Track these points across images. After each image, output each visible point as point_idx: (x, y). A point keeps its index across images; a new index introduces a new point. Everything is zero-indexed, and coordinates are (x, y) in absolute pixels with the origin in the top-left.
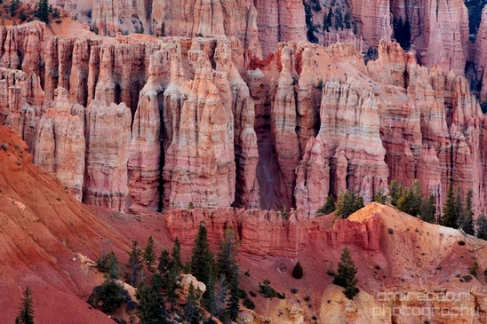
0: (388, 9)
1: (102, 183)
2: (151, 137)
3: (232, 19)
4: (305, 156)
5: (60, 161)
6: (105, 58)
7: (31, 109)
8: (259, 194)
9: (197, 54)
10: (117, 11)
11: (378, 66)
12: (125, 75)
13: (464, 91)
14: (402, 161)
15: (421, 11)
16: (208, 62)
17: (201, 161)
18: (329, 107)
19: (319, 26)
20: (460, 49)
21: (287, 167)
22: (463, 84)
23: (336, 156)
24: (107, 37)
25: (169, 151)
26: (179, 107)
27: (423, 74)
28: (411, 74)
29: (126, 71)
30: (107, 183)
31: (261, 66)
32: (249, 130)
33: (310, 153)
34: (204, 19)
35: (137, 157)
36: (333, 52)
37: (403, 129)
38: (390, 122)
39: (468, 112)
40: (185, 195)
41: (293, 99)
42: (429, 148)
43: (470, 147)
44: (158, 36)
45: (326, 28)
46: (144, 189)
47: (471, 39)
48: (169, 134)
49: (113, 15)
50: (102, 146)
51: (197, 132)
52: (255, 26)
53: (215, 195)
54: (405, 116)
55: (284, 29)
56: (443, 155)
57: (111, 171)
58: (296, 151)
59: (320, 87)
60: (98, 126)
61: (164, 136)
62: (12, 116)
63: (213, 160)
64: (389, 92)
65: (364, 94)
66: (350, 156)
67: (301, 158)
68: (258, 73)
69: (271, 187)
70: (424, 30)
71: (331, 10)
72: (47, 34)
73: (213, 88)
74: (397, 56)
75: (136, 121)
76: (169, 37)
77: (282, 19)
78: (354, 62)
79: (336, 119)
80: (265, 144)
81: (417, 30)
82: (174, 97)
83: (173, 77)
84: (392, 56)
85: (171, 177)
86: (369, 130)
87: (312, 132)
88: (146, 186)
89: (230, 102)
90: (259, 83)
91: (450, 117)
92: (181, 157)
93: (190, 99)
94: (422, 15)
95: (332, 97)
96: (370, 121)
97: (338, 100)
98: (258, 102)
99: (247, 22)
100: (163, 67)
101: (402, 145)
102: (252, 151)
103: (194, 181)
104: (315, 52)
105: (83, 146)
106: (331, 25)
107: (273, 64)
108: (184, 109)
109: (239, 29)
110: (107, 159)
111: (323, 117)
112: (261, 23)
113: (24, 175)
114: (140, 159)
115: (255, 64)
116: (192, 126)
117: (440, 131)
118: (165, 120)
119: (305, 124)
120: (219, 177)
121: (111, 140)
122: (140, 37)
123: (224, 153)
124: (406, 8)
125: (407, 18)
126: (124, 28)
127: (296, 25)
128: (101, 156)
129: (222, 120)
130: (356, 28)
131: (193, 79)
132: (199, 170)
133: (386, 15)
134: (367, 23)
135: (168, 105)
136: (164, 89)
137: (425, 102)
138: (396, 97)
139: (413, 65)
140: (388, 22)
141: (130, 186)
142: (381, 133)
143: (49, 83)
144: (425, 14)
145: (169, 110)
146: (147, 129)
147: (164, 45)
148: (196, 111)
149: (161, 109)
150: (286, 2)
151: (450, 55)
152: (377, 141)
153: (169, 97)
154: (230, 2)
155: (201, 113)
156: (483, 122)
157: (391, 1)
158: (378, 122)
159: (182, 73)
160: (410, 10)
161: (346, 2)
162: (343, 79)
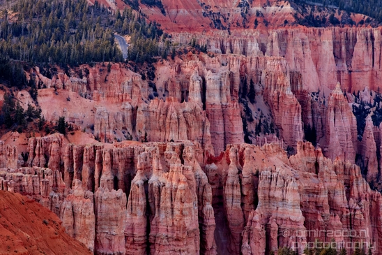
0: (300, 119)
1: (107, 246)
2: (140, 213)
3: (193, 129)
4: (248, 223)
5: (78, 231)
6: (106, 158)
7: (56, 195)
8: (217, 251)
9: (171, 154)
10: (112, 125)
11: (297, 159)
12: (121, 170)
13: (357, 175)
14: (316, 224)
15: (324, 120)
16: (179, 160)
17: (175, 228)
18: (264, 189)
19: (253, 132)
20: (352, 146)
21: (236, 232)
22: (357, 170)
23: (270, 223)
24: (107, 143)
25: (153, 222)
26: (160, 191)
27: (329, 164)
28: (321, 164)
29: (121, 167)
30: (110, 246)
31: (216, 162)
32: (209, 207)
33: (251, 221)
34: (173, 129)
35: (131, 227)
36: (265, 150)
37: (316, 203)
38: (307, 198)
39: (361, 189)
40: (165, 253)
41: (239, 184)
42: (335, 216)
43: (363, 214)
44: (142, 142)
45: (257, 133)
46: (136, 249)
47: (358, 138)
48: (153, 210)
49: (109, 128)
50: (106, 220)
51: (172, 209)
52: (209, 134)
53: (186, 252)
54: (317, 194)
55: (228, 135)
56: (344, 220)
57: (113, 237)
58: (242, 220)
59: (257, 175)
60: (104, 206)
61: (149, 212)
62: (43, 200)
63: (184, 228)
64: (305, 177)
65: (288, 178)
66: (279, 222)
67: (245, 225)
68: (213, 166)
69: (225, 246)
70: (326, 133)
71: (260, 121)
72: (65, 142)
73: (183, 178)
74: (310, 151)
75: (129, 202)
76: (150, 143)
77: (226, 128)
78: (281, 157)
79: (269, 197)
80: (219, 216)
81: (321, 133)
82: (155, 184)
83: (155, 170)
84: (306, 152)
85: (155, 241)
86: (292, 204)
87: (252, 206)
88: (138, 247)
89: (195, 187)
90: (214, 174)
91: (349, 194)
92: (162, 226)
93: (167, 186)
94: (324, 122)
95: (266, 182)
96: (293, 198)
97: (270, 183)
98: (214, 187)
99: (203, 130)
100: (147, 164)
101: (317, 215)
102: (211, 221)
103: (171, 243)
104: (253, 151)
105: (93, 220)
106: (260, 131)
107: (224, 160)
108: (163, 192)
109: (198, 136)
110: (110, 229)
111: (260, 195)
112: (212, 131)
113: (60, 241)
114: (133, 229)
115: (211, 160)
116: (169, 204)
117: (342, 203)
118: (150, 201)
119: (247, 202)
120: (188, 239)
121: (112, 216)
122: (130, 143)
123: (191, 222)
124: (313, 118)
125: (314, 125)
126: (118, 137)
127: (236, 132)
128: (106, 227)
129: (190, 200)
130: (278, 133)
131: (168, 171)
132: (175, 235)
133: (299, 123)
134: (286, 129)
135: (152, 190)
136: (148, 179)
137: (332, 183)
138: (310, 181)
139: (321, 158)
140: (301, 128)
141: (126, 247)
142: (301, 206)
143: (67, 177)
144: (326, 121)
145: (152, 193)
146: (137, 208)
147: (147, 148)
148: (171, 194)
149: (146, 193)
150: (229, 116)
151: (345, 150)
152: (299, 211)
153: (152, 184)
154: (191, 117)
155: (175, 195)
156: (371, 196)
157: (302, 113)
158: (298, 198)
159: (161, 168)
160: (315, 119)
161: (271, 115)
162: (273, 169)
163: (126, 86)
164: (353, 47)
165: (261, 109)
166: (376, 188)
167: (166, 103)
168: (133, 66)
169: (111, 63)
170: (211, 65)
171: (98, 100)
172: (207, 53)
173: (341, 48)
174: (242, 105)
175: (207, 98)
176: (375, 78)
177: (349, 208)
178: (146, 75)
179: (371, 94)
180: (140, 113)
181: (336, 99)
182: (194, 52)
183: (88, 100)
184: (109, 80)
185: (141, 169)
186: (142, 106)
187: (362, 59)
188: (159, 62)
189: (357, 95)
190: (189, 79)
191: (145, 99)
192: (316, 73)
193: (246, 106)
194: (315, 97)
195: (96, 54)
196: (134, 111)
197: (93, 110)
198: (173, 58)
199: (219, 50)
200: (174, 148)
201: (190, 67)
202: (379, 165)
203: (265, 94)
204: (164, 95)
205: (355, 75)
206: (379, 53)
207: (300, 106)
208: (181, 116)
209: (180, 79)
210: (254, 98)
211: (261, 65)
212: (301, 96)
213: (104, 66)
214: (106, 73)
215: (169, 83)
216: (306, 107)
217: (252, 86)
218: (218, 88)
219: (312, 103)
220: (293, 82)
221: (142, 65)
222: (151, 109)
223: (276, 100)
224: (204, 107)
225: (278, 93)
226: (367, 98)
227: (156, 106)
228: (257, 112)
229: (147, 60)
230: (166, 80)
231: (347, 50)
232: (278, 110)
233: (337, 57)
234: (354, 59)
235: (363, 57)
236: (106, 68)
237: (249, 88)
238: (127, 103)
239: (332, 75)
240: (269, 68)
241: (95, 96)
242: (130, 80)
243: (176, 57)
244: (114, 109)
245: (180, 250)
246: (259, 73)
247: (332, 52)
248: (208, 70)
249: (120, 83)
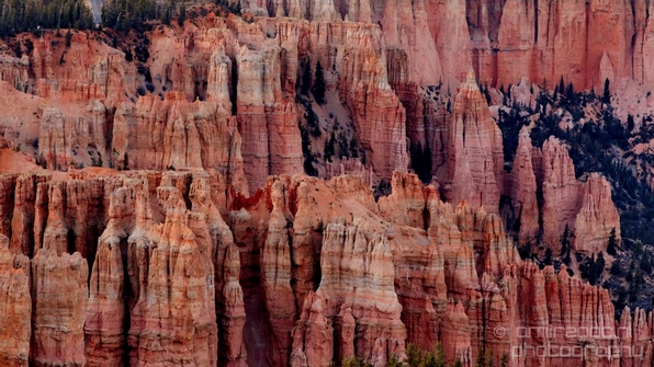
0: (404, 133)
1: (53, 351)
2: (112, 294)
3: (211, 148)
4: (303, 315)
6: (55, 198)
8: (247, 362)
9: (168, 192)
10: (69, 139)
11: (391, 203)
12: (80, 218)
13: (497, 232)
14: (423, 319)
15: (445, 135)
16: (182, 202)
17: (174, 322)
18: (332, 254)
19: (319, 155)
20: (493, 180)
21: (281, 329)
22: (497, 224)
23: (341, 314)
24: (57, 172)
25: (136, 310)
26: (147, 257)
27: (447, 212)
28: (433, 212)
29: (80, 213)
30: (58, 352)
31: (247, 204)
32: (234, 284)
33: (309, 311)
34: (177, 148)
35: (96, 319)
36: (335, 187)
37: (423, 280)
38: (407, 271)
39: (503, 257)
40: (156, 364)
41: (287, 245)
42: (456, 303)
43: (507, 301)
44: (120, 169)
45: (327, 157)
46: (105, 358)
47: (506, 167)
48: (135, 290)
49: (65, 144)
50: (52, 306)
51: (169, 287)
52: (239, 156)
53: (192, 364)
54: (426, 264)
55: (275, 160)
56: (473, 311)
57: (64, 336)
58: (292, 309)
59: (320, 230)
60: (48, 282)
61: (128, 293)
63: (190, 322)
64: (405, 234)
65: (375, 236)
66: (358, 314)
67: (297, 317)
68: (244, 213)
69: (262, 354)
70: (448, 158)
71: (333, 135)
73: (188, 233)
74: (414, 190)
75: (94, 274)
76: (133, 171)
77: (273, 147)
78: (362, 199)
79: (341, 269)
80: (253, 301)
81: (439, 158)
82: (140, 244)
83: (139, 220)
84: (408, 190)
85: (138, 343)
86: (381, 282)
87: (311, 285)
88: (108, 354)
89: (209, 249)
90: (245, 226)
91: (481, 265)
92: (151, 318)
93: (160, 247)
94: (445, 139)
95: (335, 242)
96: (382, 271)
97: (343, 245)
98: (244, 250)
99: (230, 151)
100: (126, 208)
101: (424, 301)
102: (238, 311)
103: (166, 348)
104: (313, 187)
105: (28, 306)
106: (333, 154)
107: (262, 203)
108: (153, 258)
109: (220, 160)
110: (59, 322)
111: (325, 266)
112: (247, 152)
114: (99, 322)
115: (239, 203)
116: (163, 280)
117: (469, 282)
118: (131, 273)
119: (301, 277)
120: (197, 342)
121: (63, 298)
122: (98, 172)
123: (202, 311)
124: (426, 131)
125: (427, 143)
126: (78, 160)
127: (290, 155)
128: (52, 318)
129: (200, 272)
130: (364, 157)
131: (163, 222)
132: (173, 334)
133: (400, 139)
134: (378, 151)
135: (134, 254)
136: (128, 235)
137: (450, 246)
138: (414, 241)
139: (434, 202)
140: (404, 149)
141: (88, 354)
142: (397, 285)
144: (450, 137)
145: (134, 260)
146: (108, 285)
147: (127, 180)
148: (168, 261)
149: (124, 259)
150: (277, 126)
151: (481, 189)
152: (392, 294)
153: (134, 244)
154: (208, 127)
155: (175, 263)
156: (522, 270)
157: (407, 123)
158: (392, 271)
159: (150, 216)
160: (430, 133)
161: (352, 124)
162: (349, 220)
163: (98, 72)
164: (501, 8)
165: (335, 115)
166: (535, 255)
167: (166, 101)
168: (110, 36)
169: (72, 31)
170: (248, 36)
171: (46, 95)
172: (241, 15)
173: (479, 8)
174: (301, 108)
175: (239, 94)
176: (538, 62)
177: (482, 291)
178: (133, 53)
179: (532, 91)
180: (119, 119)
181: (466, 99)
182: (218, 14)
183: (29, 96)
184: (69, 62)
185: (115, 217)
186: (124, 106)
187: (516, 28)
188: (157, 31)
189: (506, 92)
190: (208, 60)
191: (130, 95)
192: (435, 52)
193: (309, 109)
194: (433, 95)
195: (45, 16)
196: (109, 115)
197: (38, 114)
198: (181, 24)
199: (264, 10)
200: (174, 182)
201: (212, 40)
202: (541, 215)
203: (343, 88)
204: (164, 89)
205: (504, 57)
206: (546, 18)
207: (404, 111)
208: (191, 124)
209: (193, 60)
210: (323, 95)
211: (335, 37)
212: (406, 93)
213: (59, 35)
214: (63, 49)
215: (174, 67)
216: (415, 111)
217: (320, 74)
218: (259, 77)
219: (424, 104)
220: (392, 68)
221: (127, 35)
222: (138, 113)
223: (361, 99)
224: (234, 110)
225: (366, 87)
226: (524, 97)
227: (147, 107)
228: (329, 119)
229: (135, 27)
230: (169, 61)
231: (491, 12)
232: (364, 116)
233: (473, 25)
234: (502, 29)
235: (518, 25)
236: (63, 39)
237: (314, 77)
238: (97, 101)
239: (463, 56)
240: (350, 43)
241: (40, 88)
242: (104, 62)
243: (186, 22)
244: (75, 111)
245: (182, 361)
246: (333, 51)
247: (464, 16)
248: (241, 44)
249: (86, 66)
